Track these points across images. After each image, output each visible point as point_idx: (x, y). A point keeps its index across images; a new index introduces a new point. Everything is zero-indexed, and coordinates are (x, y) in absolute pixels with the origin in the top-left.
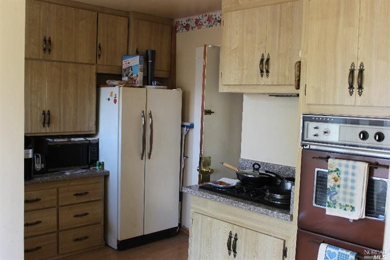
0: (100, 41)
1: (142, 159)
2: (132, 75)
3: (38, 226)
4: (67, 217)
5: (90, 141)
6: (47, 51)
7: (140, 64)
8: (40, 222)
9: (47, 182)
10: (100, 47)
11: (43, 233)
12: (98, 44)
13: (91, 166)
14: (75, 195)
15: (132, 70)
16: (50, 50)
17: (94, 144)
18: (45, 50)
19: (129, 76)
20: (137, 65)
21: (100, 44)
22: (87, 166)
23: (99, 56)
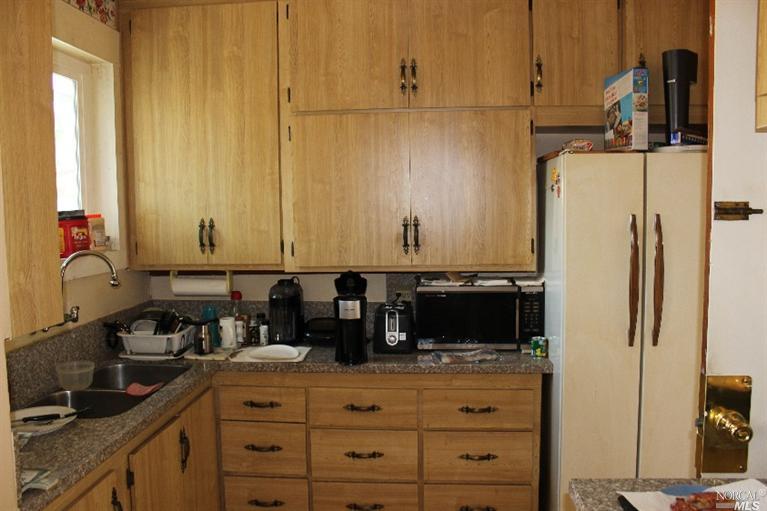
0: (541, 51)
1: (631, 344)
2: (620, 123)
3: (376, 461)
4: (444, 456)
5: (520, 288)
6: (409, 89)
7: (635, 92)
8: (380, 455)
9: (392, 372)
10: (539, 66)
11: (386, 478)
12: (535, 59)
13: (522, 346)
14: (462, 410)
15: (620, 110)
16: (414, 87)
17: (531, 295)
18: (403, 87)
19: (615, 126)
20: (629, 96)
21: (539, 59)
22: (514, 347)
23: (539, 85)
